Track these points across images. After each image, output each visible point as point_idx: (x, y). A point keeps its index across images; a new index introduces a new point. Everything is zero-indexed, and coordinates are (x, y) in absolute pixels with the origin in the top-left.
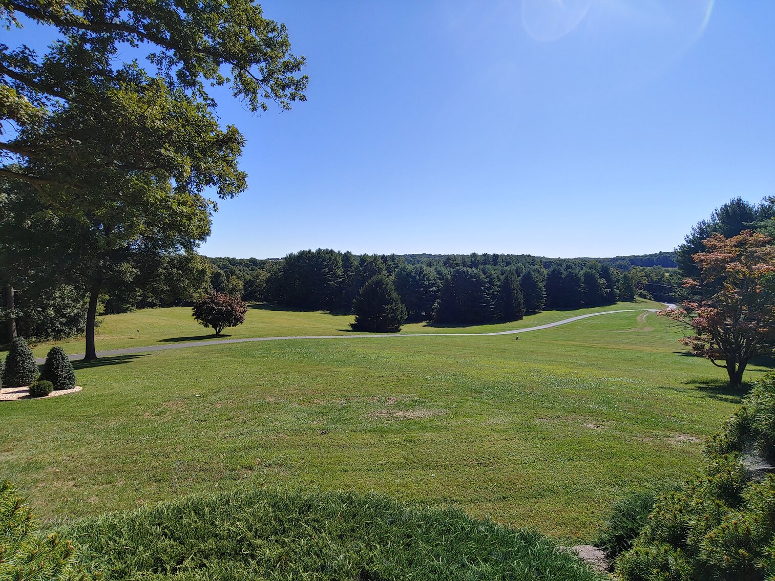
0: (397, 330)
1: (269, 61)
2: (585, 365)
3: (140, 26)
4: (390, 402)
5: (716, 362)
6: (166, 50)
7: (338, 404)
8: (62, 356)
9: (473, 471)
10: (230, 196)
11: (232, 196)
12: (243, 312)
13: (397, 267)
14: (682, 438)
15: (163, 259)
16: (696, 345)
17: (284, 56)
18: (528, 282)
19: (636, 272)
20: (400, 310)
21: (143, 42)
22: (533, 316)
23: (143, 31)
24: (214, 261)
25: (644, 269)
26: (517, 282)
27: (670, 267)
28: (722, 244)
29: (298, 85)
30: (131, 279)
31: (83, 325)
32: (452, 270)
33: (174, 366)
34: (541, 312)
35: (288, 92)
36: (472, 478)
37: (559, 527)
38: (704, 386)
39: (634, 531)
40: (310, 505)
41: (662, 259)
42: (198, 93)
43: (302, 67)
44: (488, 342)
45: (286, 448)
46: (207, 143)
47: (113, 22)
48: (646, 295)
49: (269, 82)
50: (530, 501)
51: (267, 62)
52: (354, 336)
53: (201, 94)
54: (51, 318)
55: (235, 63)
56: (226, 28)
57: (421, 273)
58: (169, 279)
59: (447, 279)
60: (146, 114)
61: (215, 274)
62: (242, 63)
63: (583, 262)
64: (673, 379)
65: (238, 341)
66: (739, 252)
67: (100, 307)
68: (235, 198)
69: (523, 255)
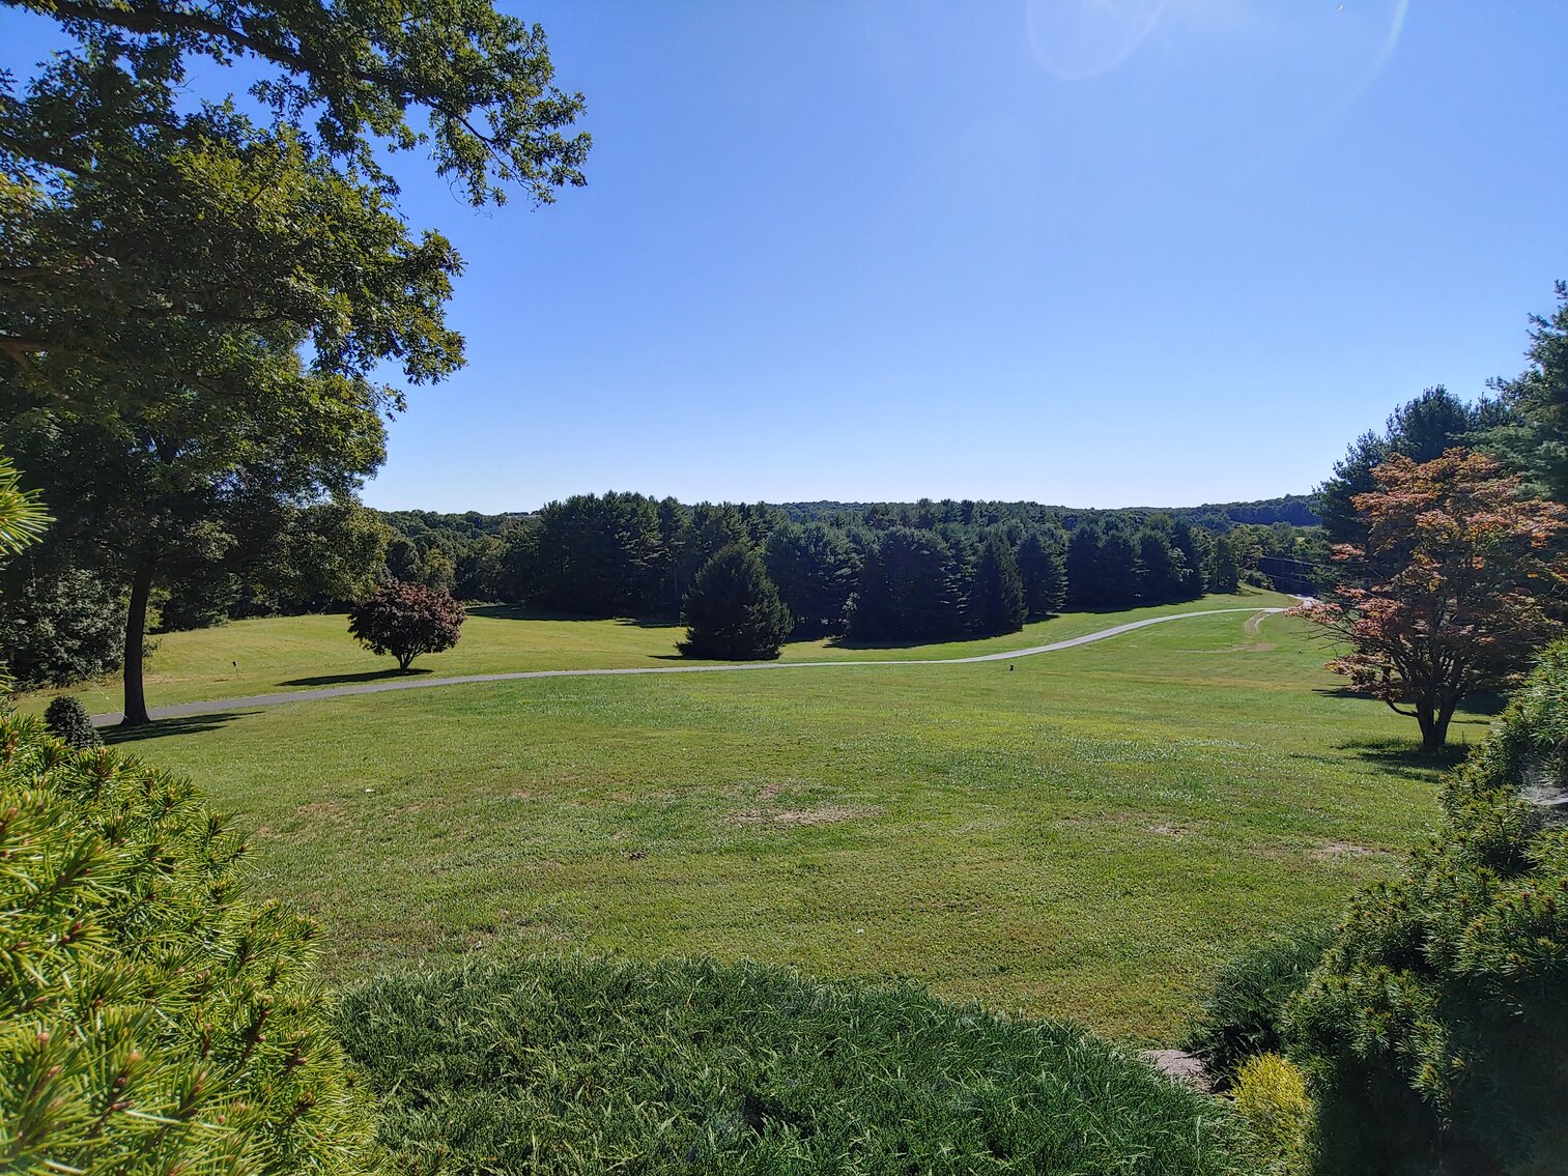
0: (772, 655)
1: (507, 101)
2: (1146, 718)
3: (235, 22)
4: (766, 795)
5: (1395, 705)
6: (292, 74)
7: (661, 800)
8: (77, 715)
9: (939, 920)
10: (431, 378)
11: (436, 380)
12: (456, 622)
13: (770, 529)
14: (1338, 848)
15: (286, 513)
16: (1358, 673)
17: (540, 92)
18: (1032, 557)
19: (1241, 535)
20: (777, 615)
21: (241, 56)
22: (1042, 623)
23: (241, 31)
24: (392, 519)
25: (1257, 529)
26: (1009, 556)
27: (1306, 524)
28: (1409, 476)
29: (570, 153)
30: (219, 555)
31: (117, 653)
32: (881, 533)
33: (314, 734)
34: (1057, 617)
35: (549, 165)
36: (936, 934)
37: (1111, 1018)
38: (1375, 752)
39: (1260, 1018)
40: (629, 984)
41: (1290, 510)
42: (359, 166)
43: (577, 115)
44: (955, 676)
45: (561, 887)
46: (383, 268)
47: (177, 11)
48: (1259, 579)
49: (508, 145)
50: (1052, 972)
51: (504, 103)
52: (685, 669)
53: (367, 166)
54: (47, 640)
55: (437, 102)
56: (417, 30)
57: (819, 539)
58: (299, 555)
59: (871, 551)
60: (257, 203)
61: (395, 545)
62: (450, 103)
63: (1139, 516)
64: (1314, 740)
65: (447, 681)
66: (1440, 490)
67: (153, 617)
68: (441, 384)
69: (1021, 503)
